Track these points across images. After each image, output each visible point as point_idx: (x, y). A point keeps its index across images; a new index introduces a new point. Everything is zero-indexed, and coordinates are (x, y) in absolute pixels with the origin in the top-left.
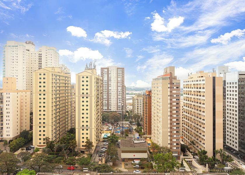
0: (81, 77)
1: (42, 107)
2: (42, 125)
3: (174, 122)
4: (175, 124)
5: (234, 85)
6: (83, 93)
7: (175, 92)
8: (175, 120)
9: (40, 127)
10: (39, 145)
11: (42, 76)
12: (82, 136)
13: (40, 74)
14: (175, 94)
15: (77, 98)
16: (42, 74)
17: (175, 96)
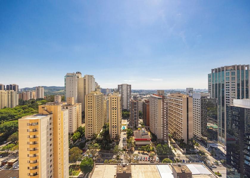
0: (112, 98)
1: (90, 115)
2: (90, 125)
3: (165, 123)
4: (165, 124)
5: (198, 101)
6: (113, 107)
7: (165, 106)
8: (165, 122)
9: (89, 126)
10: (88, 136)
11: (90, 98)
12: (113, 131)
13: (89, 97)
14: (165, 107)
15: (110, 110)
16: (90, 97)
17: (165, 108)
